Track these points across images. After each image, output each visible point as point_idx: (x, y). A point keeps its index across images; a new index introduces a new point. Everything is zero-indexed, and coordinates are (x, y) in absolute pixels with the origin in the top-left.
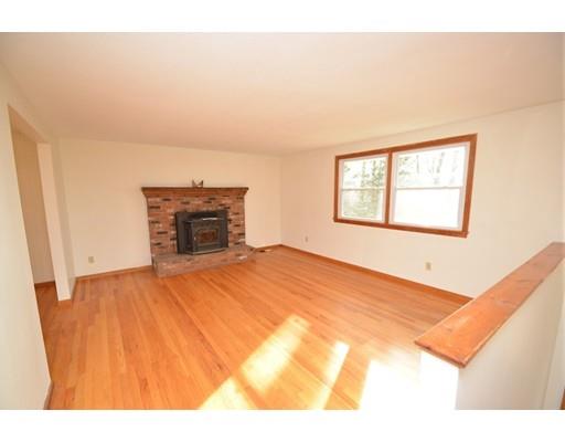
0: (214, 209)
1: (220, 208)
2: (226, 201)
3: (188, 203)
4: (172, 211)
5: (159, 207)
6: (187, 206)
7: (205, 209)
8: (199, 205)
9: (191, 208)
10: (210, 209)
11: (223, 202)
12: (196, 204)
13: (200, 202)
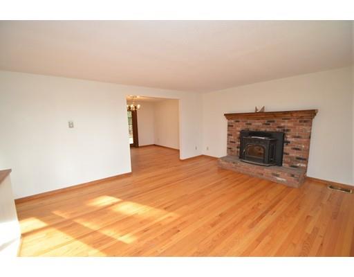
0: (272, 130)
1: (277, 130)
2: (286, 124)
3: (250, 124)
4: (239, 129)
5: (232, 126)
6: (249, 126)
7: (263, 130)
8: (258, 126)
9: (252, 128)
10: (268, 130)
11: (282, 124)
12: (257, 125)
13: (260, 124)
